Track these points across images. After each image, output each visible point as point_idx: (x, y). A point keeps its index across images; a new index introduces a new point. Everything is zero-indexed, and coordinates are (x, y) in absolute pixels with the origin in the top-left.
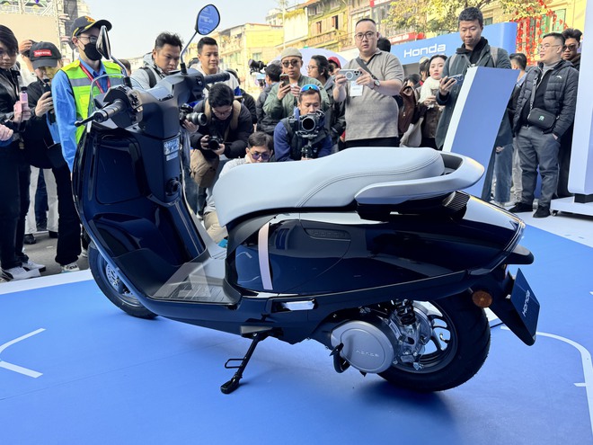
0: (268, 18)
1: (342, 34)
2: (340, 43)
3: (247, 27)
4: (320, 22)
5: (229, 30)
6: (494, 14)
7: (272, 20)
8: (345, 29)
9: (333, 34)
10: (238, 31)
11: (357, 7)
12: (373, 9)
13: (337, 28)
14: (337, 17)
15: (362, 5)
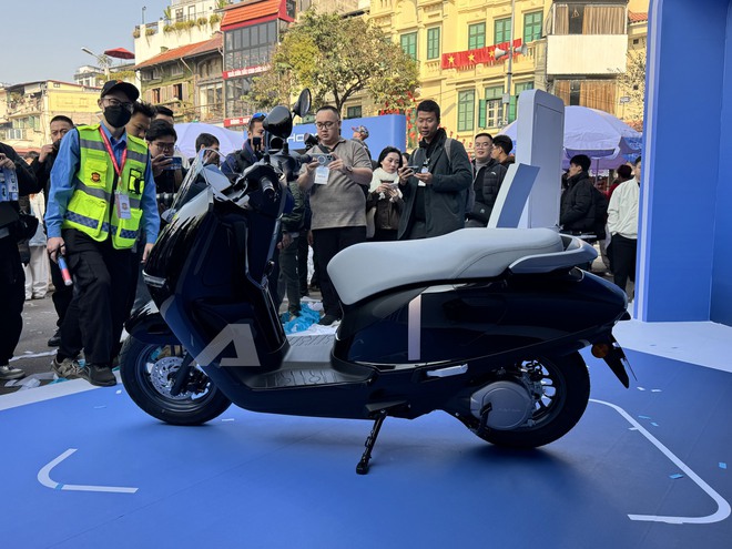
0: (77, 77)
1: (188, 106)
2: (185, 117)
3: (50, 85)
4: (158, 90)
5: (23, 86)
6: (363, 102)
7: (84, 80)
8: (191, 101)
9: (176, 105)
10: (37, 89)
11: (206, 77)
12: (226, 81)
13: (180, 98)
14: (180, 86)
15: (213, 76)
